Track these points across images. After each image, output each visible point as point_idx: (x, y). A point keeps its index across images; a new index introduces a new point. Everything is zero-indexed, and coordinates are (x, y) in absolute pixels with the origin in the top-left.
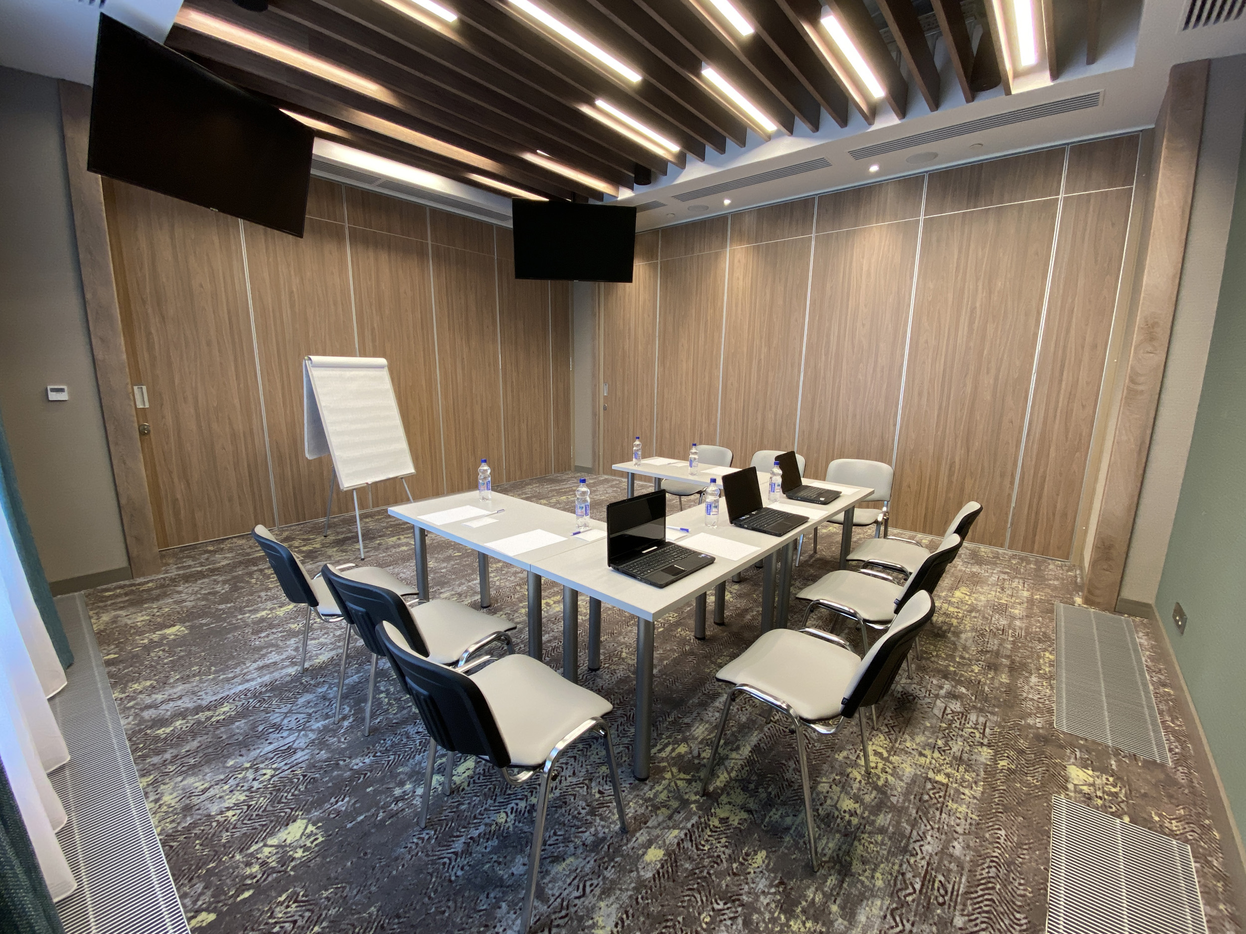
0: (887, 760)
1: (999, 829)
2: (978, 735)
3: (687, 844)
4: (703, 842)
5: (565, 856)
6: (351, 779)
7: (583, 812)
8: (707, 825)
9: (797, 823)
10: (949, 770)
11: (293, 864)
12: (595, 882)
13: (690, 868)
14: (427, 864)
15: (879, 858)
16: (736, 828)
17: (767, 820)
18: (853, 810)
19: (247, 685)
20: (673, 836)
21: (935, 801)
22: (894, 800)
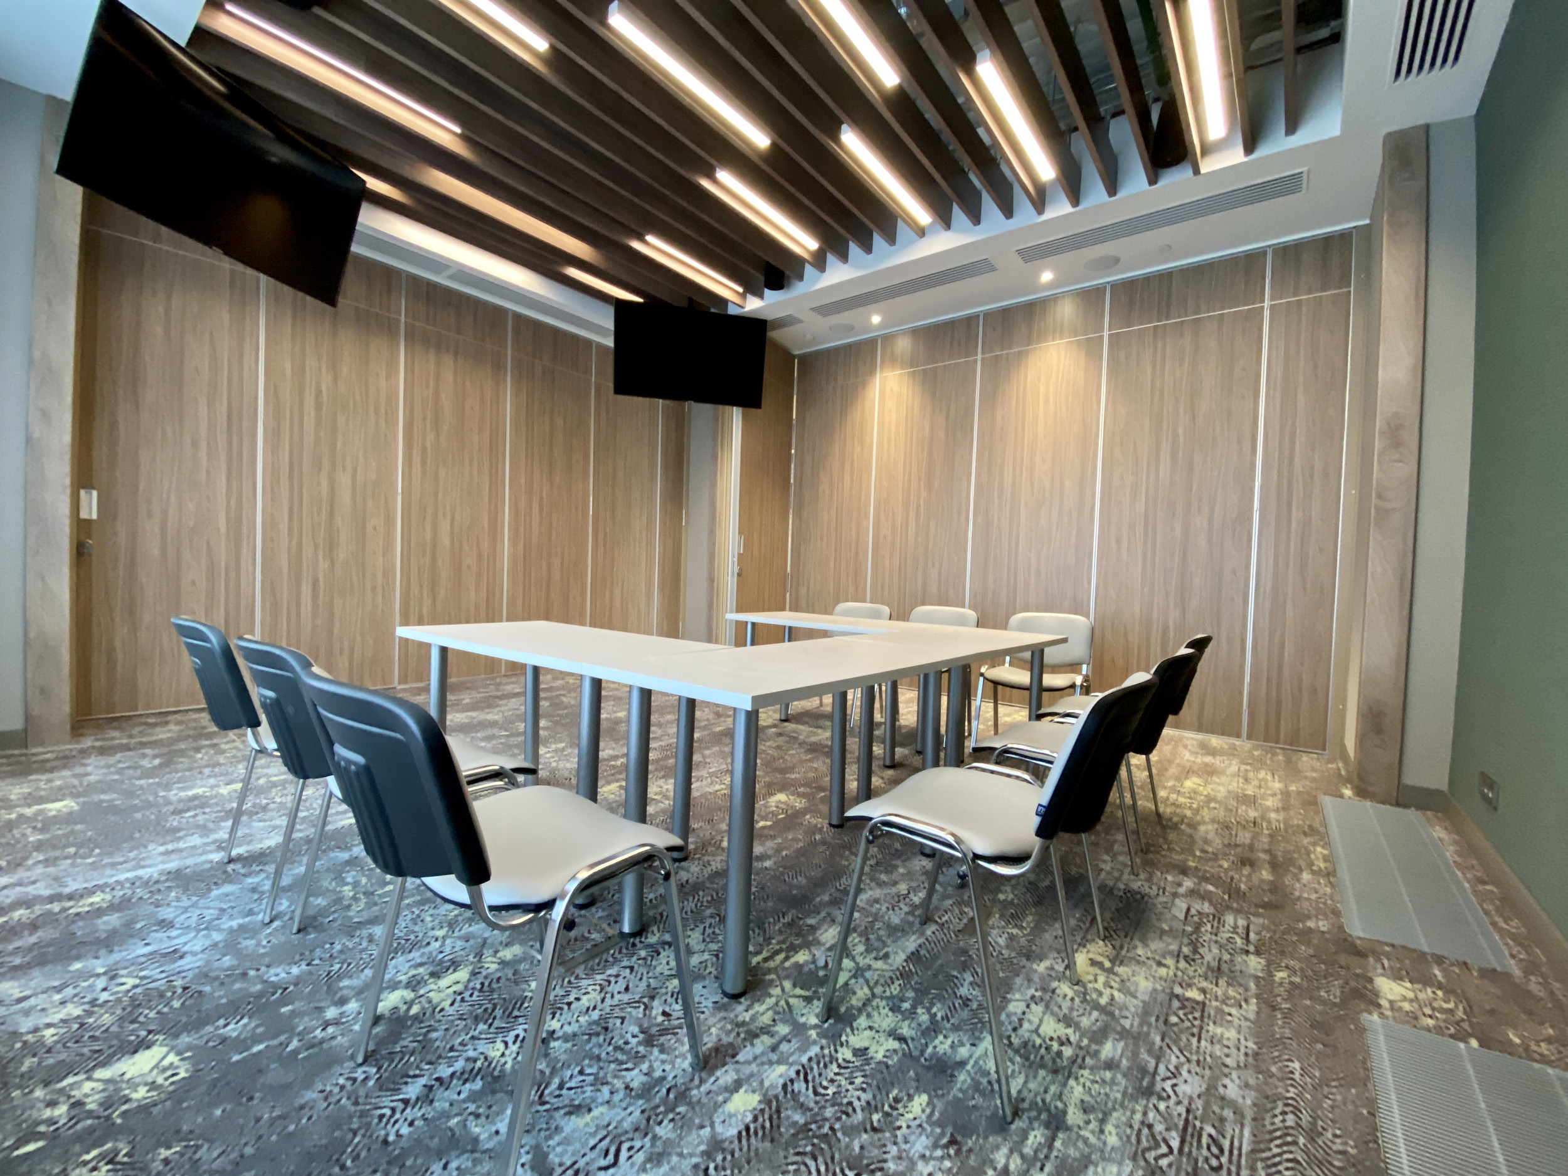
0: (1110, 971)
1: (1292, 1061)
2: (1238, 940)
3: (800, 1086)
4: (825, 1083)
5: (593, 1106)
6: (259, 995)
7: (634, 1041)
8: (832, 1059)
9: (976, 1055)
10: (1204, 984)
11: (125, 1107)
12: (637, 1144)
13: (802, 1121)
14: (350, 1117)
15: (1110, 1105)
16: (880, 1062)
17: (930, 1050)
18: (1064, 1038)
19: (140, 872)
20: (776, 1075)
21: (1189, 1024)
22: (1127, 1023)
